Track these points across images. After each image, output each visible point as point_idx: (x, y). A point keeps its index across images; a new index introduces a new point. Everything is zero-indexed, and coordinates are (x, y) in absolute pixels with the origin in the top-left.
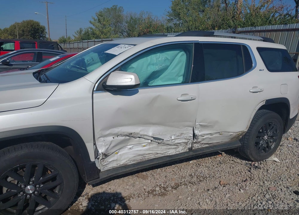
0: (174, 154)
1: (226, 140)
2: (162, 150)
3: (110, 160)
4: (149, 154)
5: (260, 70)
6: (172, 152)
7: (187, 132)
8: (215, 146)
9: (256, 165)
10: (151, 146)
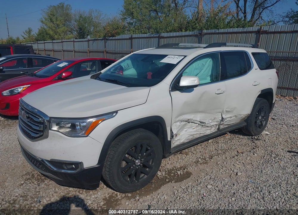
0: (209, 133)
1: (238, 121)
2: (203, 131)
3: (176, 140)
4: (196, 134)
5: (256, 69)
6: (208, 132)
7: (218, 116)
8: (231, 126)
9: (256, 138)
10: (198, 128)
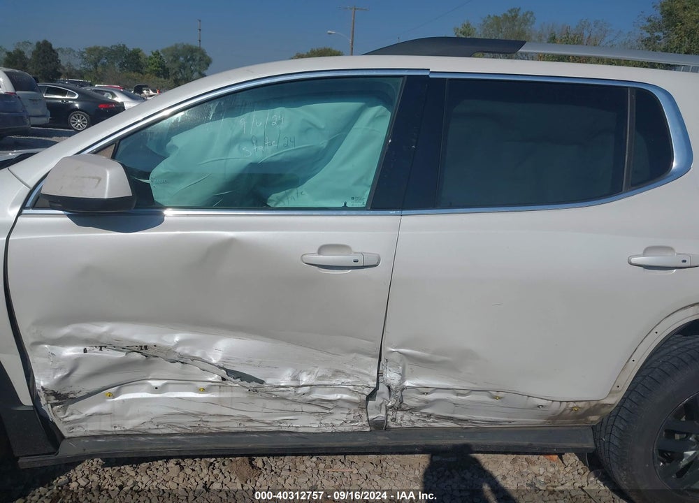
2: (265, 410)
3: (89, 412)
4: (221, 416)
10: (227, 394)
